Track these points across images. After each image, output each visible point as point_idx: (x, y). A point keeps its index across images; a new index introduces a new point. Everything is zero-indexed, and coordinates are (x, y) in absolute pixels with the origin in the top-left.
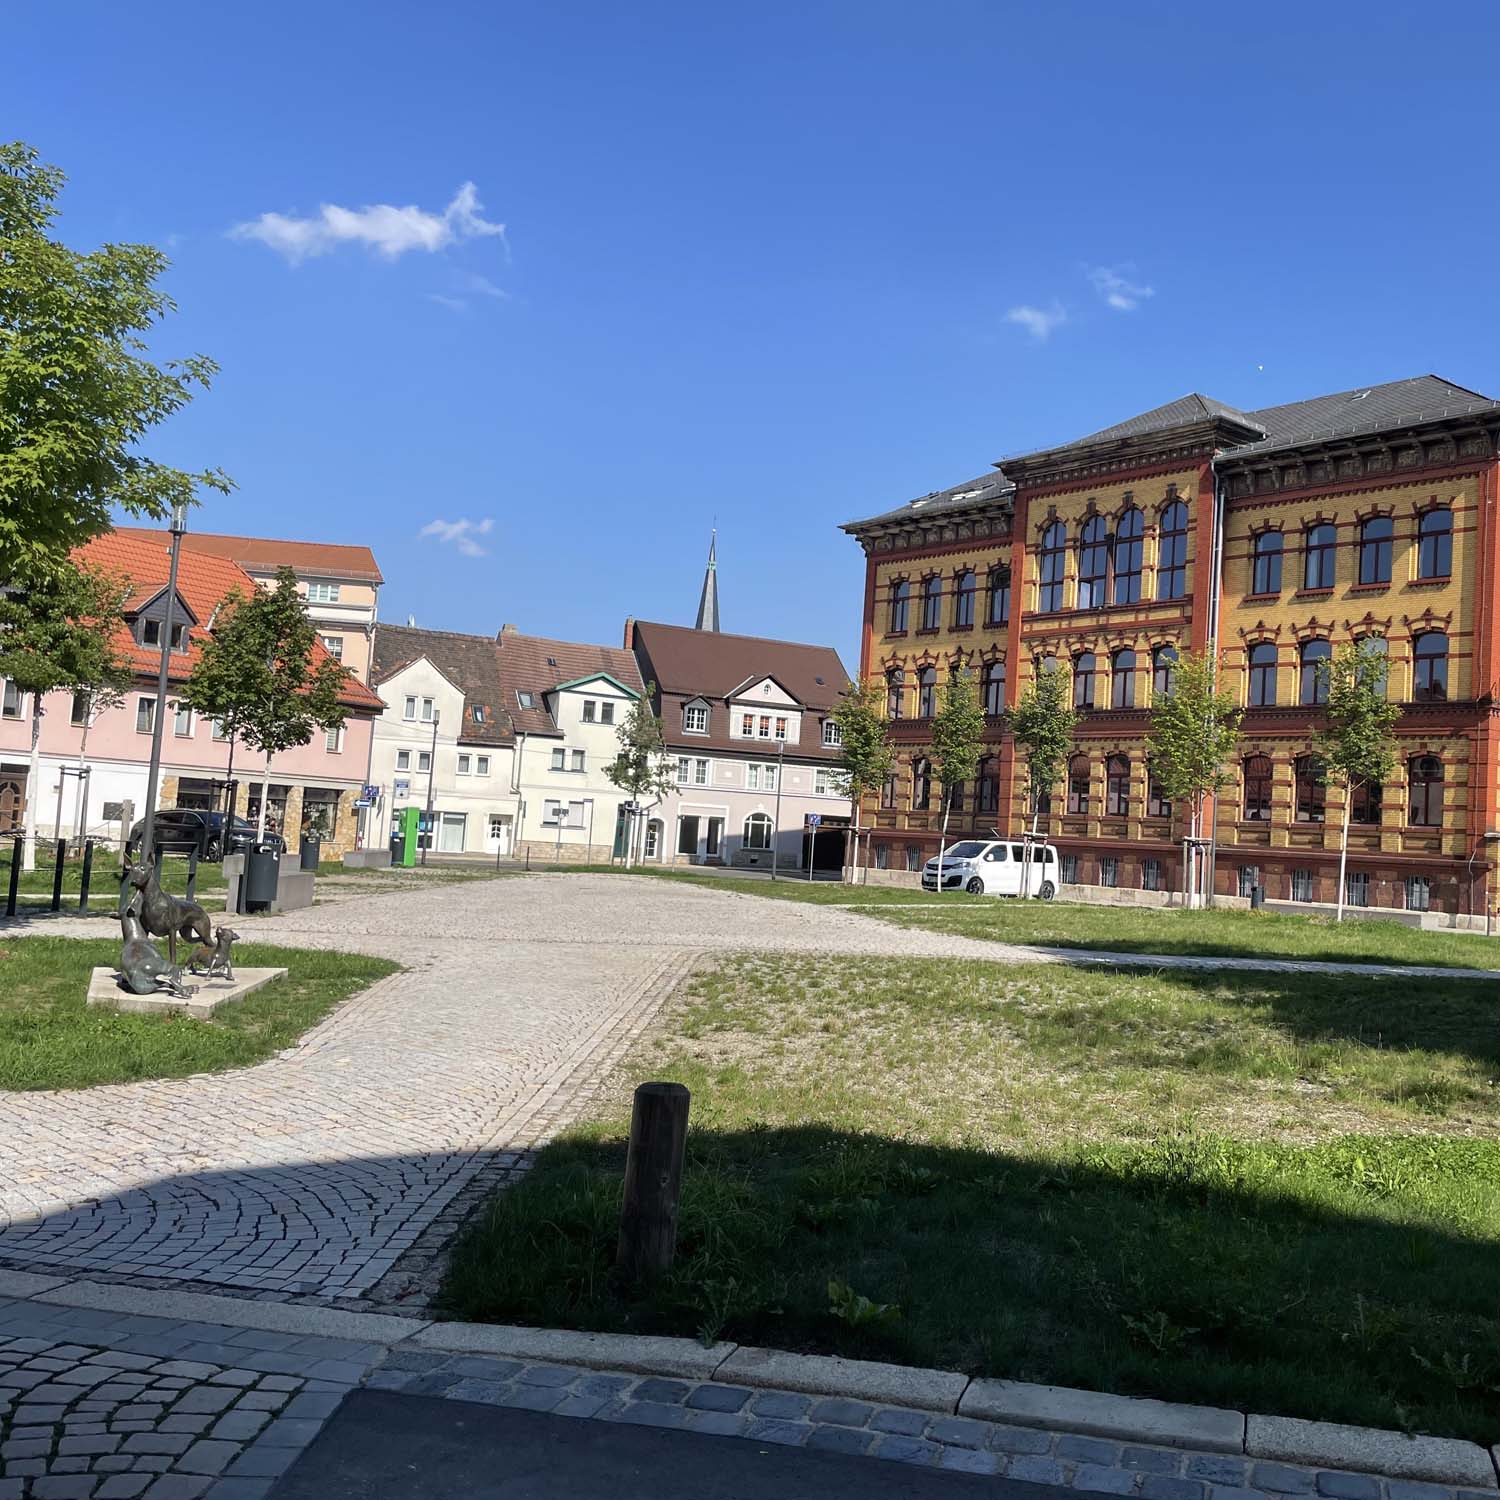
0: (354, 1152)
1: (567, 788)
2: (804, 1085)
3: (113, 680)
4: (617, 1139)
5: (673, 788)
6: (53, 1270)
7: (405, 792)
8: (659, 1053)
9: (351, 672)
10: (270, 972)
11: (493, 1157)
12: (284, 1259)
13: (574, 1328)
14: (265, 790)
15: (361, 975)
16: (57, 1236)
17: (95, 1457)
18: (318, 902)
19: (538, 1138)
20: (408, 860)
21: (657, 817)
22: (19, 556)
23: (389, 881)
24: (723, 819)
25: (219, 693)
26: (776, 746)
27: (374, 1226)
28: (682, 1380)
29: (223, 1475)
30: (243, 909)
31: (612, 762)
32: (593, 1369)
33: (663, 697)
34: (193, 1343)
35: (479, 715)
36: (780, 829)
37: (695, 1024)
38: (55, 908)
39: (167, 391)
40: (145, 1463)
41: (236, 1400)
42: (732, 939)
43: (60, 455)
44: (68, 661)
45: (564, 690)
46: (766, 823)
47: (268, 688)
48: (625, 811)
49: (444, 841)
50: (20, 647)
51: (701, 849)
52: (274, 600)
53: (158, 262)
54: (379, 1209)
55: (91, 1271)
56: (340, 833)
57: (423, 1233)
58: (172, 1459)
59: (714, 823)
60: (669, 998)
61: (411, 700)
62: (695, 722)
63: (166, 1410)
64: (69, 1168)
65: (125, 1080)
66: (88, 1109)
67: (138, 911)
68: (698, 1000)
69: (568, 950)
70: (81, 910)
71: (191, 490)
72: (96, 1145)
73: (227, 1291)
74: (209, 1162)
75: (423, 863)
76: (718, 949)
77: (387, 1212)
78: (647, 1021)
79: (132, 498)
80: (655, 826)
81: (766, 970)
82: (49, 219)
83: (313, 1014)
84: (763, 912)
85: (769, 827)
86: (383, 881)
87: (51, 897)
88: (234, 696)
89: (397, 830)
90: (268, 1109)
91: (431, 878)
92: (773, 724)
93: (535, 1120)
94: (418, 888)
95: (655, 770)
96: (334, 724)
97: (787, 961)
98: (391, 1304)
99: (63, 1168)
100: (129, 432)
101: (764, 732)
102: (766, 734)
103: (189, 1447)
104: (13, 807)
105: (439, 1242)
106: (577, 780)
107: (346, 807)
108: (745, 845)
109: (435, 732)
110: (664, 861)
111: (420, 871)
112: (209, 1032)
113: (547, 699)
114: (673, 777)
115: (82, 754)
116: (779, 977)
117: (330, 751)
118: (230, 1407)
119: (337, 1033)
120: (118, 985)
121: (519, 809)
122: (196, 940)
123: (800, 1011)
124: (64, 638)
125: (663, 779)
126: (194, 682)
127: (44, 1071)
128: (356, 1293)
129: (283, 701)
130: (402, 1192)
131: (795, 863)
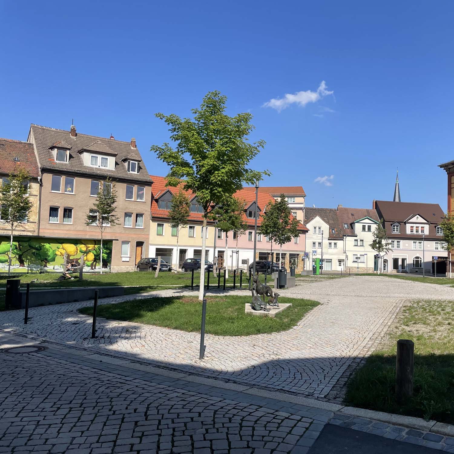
0: (316, 356)
1: (359, 251)
2: (445, 341)
3: (243, 227)
4: (389, 356)
5: (390, 250)
6: (246, 384)
7: (315, 254)
8: (397, 330)
9: (300, 222)
10: (288, 305)
11: (354, 359)
12: (303, 385)
13: (385, 412)
14: (281, 255)
15: (310, 306)
16: (246, 375)
17: (263, 437)
18: (296, 285)
19: (366, 354)
20: (318, 273)
21: (386, 258)
22: (222, 197)
23: (313, 279)
24: (406, 259)
25: (268, 229)
26: (422, 235)
27: (325, 377)
28: (421, 431)
29: (296, 445)
30: (278, 287)
31: (372, 243)
32: (393, 425)
33: (385, 223)
34: (283, 407)
35: (333, 231)
36: (425, 261)
37: (407, 322)
38: (234, 288)
39: (254, 150)
40: (276, 439)
41: (296, 424)
42: (415, 296)
43: (231, 171)
44: (233, 223)
45: (356, 222)
46: (420, 259)
47: (280, 227)
48: (376, 257)
49: (326, 267)
50: (222, 220)
51: (400, 268)
52: (280, 203)
53: (250, 117)
54: (325, 372)
55: (255, 385)
56: (299, 266)
57: (338, 380)
58: (282, 439)
59: (403, 260)
60: (397, 313)
61: (315, 228)
62: (396, 230)
63: (279, 425)
64: (247, 357)
65: (257, 334)
66: (249, 341)
67: (255, 288)
68: (407, 314)
69: (366, 299)
70: (240, 288)
71: (261, 176)
72: (253, 351)
73: (290, 393)
74: (280, 357)
75: (321, 274)
76: (411, 299)
77: (328, 373)
78: (392, 320)
79: (247, 180)
80: (385, 261)
81: (427, 305)
82: (224, 109)
83: (299, 317)
84: (423, 287)
85: (421, 261)
86: (312, 279)
87: (233, 285)
88: (272, 230)
89: (314, 264)
90: (293, 343)
91: (324, 278)
92: (420, 229)
93: (364, 349)
94: (321, 281)
95: (385, 245)
96: (296, 236)
97: (433, 303)
98: (333, 400)
99: (245, 357)
100: (245, 162)
101: (417, 231)
102: (418, 232)
103: (286, 436)
104: (221, 262)
105: (343, 383)
106: (361, 249)
107: (300, 259)
108: (414, 266)
109: (322, 237)
110: (389, 272)
111: (321, 276)
112: (275, 321)
113: (352, 225)
114: (390, 246)
115: (237, 247)
116: (431, 307)
117: (295, 243)
118: (295, 426)
119: (307, 322)
120: (252, 308)
121: (346, 258)
122: (269, 296)
123: (440, 318)
124: (232, 217)
125: (387, 247)
126: (262, 226)
127: (237, 331)
128: (323, 396)
129: (284, 230)
130: (331, 368)
131: (430, 272)
